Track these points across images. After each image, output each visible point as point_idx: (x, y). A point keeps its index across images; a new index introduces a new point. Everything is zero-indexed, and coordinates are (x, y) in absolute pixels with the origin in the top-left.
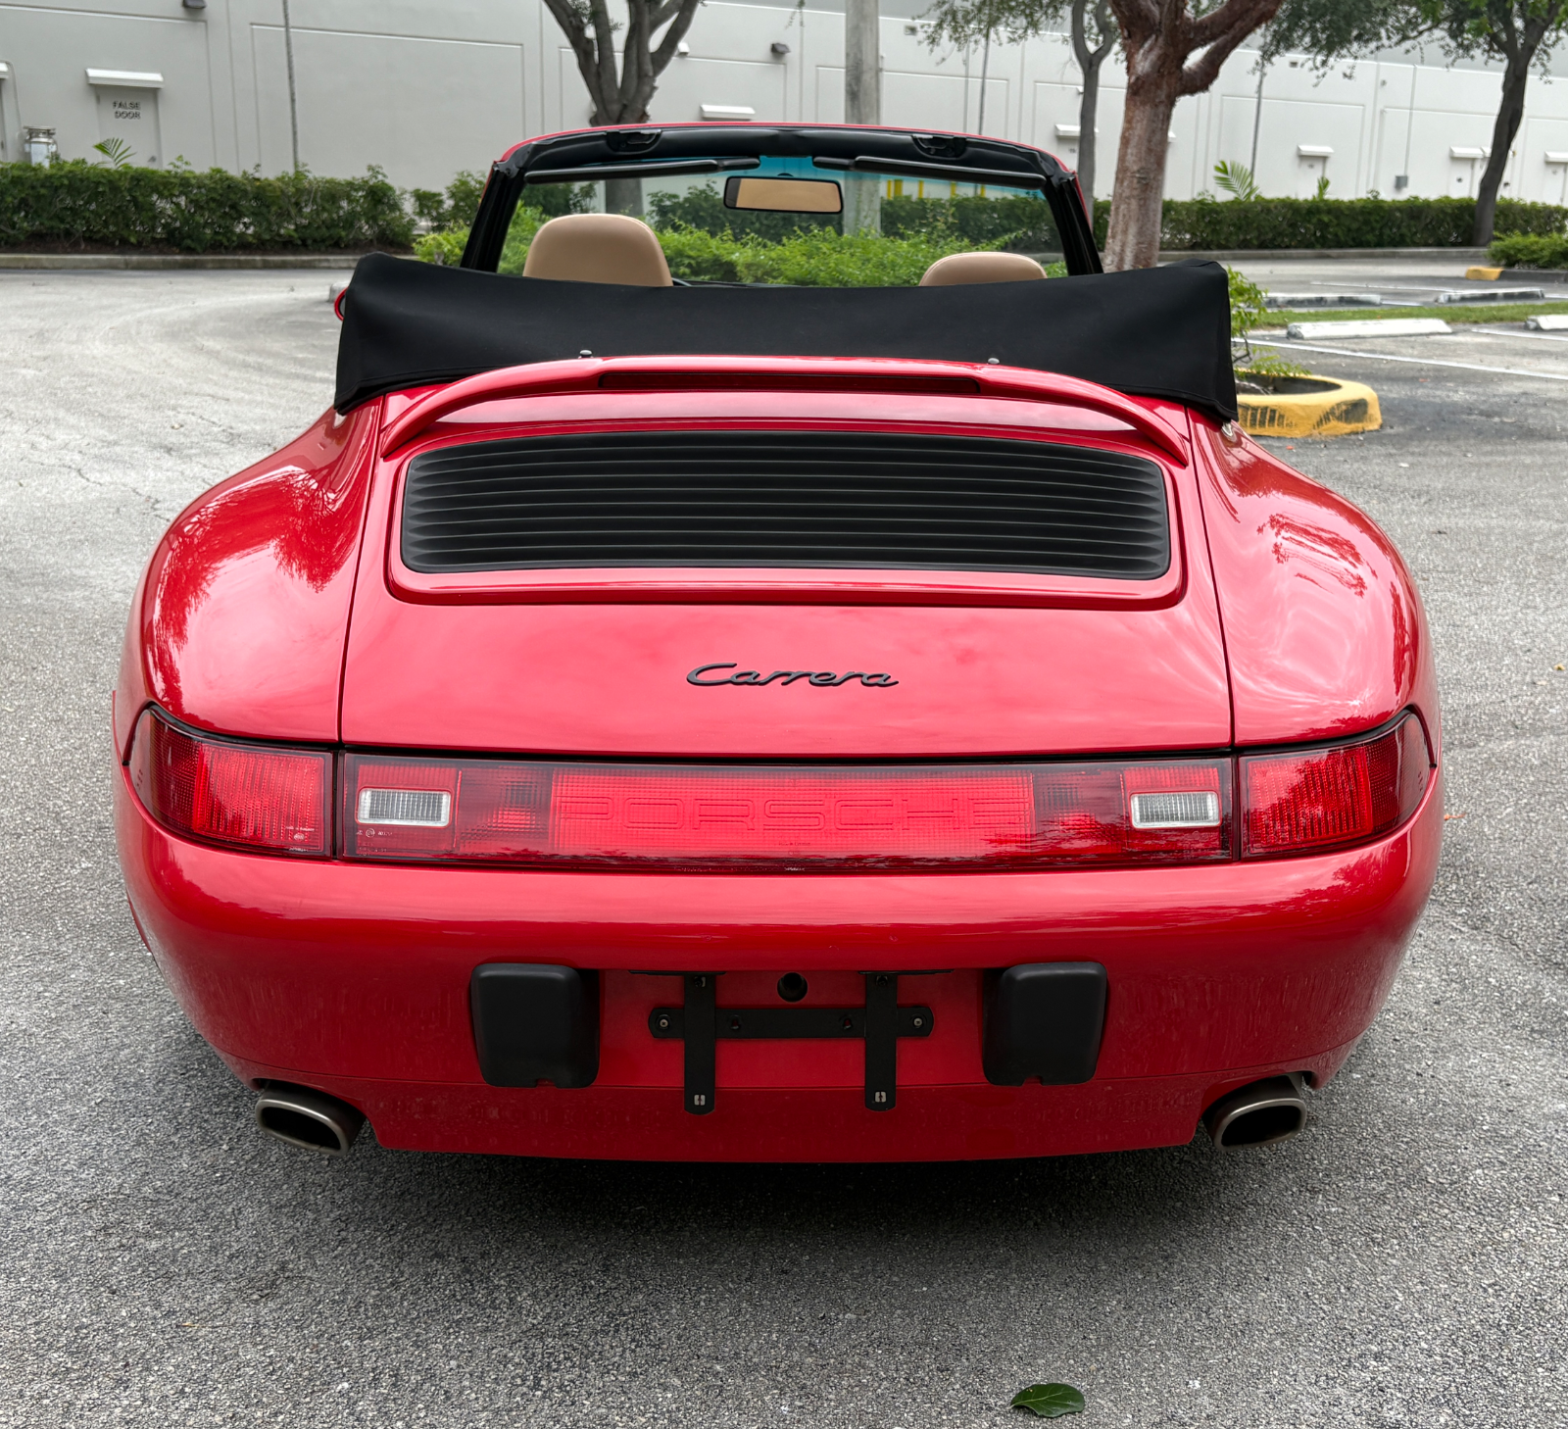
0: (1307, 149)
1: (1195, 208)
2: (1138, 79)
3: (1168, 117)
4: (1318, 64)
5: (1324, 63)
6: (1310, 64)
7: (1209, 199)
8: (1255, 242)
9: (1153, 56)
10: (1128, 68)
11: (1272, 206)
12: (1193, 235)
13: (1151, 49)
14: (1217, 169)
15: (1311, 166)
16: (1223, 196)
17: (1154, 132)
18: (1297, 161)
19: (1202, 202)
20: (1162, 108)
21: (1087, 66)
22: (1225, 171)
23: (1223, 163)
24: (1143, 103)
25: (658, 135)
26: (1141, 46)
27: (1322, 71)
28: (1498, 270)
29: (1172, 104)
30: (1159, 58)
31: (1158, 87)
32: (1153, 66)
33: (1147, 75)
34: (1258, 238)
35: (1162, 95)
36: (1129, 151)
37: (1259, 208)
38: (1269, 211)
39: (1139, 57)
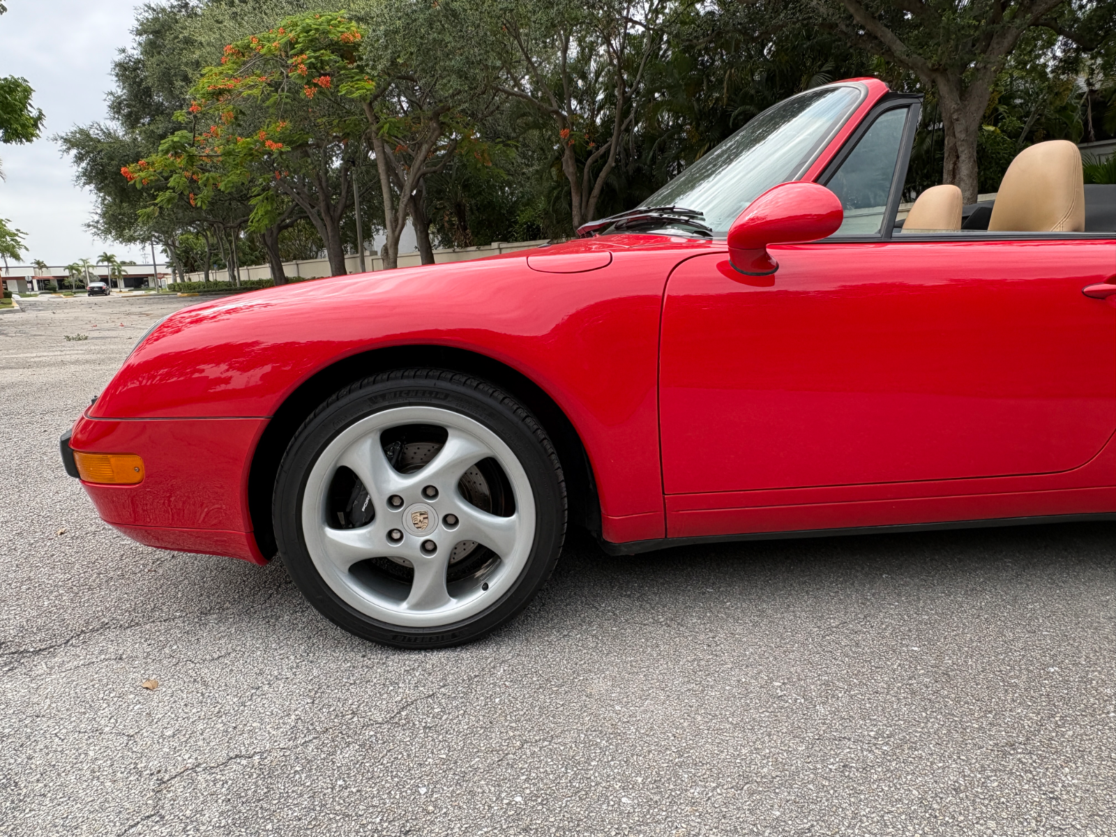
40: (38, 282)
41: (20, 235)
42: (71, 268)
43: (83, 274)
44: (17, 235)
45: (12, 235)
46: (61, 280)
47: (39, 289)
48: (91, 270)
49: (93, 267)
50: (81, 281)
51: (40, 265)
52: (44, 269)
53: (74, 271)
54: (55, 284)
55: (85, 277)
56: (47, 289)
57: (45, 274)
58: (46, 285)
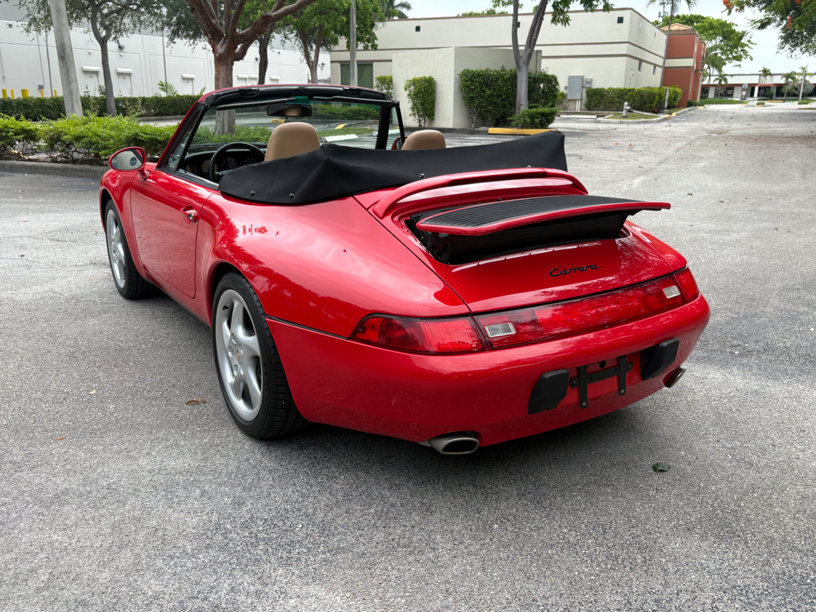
0: (185, 76)
1: (155, 100)
2: (220, 55)
3: (232, 69)
4: (192, 43)
5: (194, 43)
6: (188, 44)
7: (159, 96)
8: (180, 112)
9: (225, 46)
10: (213, 51)
11: (184, 98)
12: (155, 110)
13: (223, 44)
14: (160, 85)
15: (188, 82)
16: (163, 95)
17: (228, 75)
18: (182, 80)
19: (156, 97)
20: (230, 66)
21: (101, 43)
22: (163, 85)
23: (161, 82)
24: (223, 64)
25: (258, 90)
26: (219, 43)
27: (193, 46)
28: (284, 120)
29: (233, 64)
30: (227, 47)
31: (228, 58)
32: (225, 50)
33: (223, 54)
34: (181, 110)
35: (229, 61)
36: (220, 82)
37: (179, 99)
38: (183, 100)
39: (218, 46)
40: (760, 89)
41: (750, 45)
42: (788, 76)
43: (800, 82)
44: (747, 45)
45: (743, 45)
46: (779, 87)
47: (759, 95)
48: (807, 78)
49: (811, 75)
50: (796, 89)
51: (766, 73)
52: (768, 77)
53: (790, 80)
54: (774, 91)
55: (800, 85)
56: (767, 96)
57: (769, 81)
58: (766, 92)
